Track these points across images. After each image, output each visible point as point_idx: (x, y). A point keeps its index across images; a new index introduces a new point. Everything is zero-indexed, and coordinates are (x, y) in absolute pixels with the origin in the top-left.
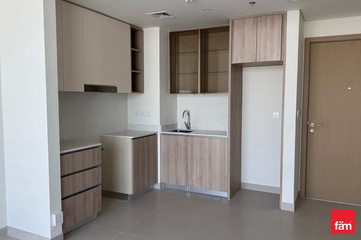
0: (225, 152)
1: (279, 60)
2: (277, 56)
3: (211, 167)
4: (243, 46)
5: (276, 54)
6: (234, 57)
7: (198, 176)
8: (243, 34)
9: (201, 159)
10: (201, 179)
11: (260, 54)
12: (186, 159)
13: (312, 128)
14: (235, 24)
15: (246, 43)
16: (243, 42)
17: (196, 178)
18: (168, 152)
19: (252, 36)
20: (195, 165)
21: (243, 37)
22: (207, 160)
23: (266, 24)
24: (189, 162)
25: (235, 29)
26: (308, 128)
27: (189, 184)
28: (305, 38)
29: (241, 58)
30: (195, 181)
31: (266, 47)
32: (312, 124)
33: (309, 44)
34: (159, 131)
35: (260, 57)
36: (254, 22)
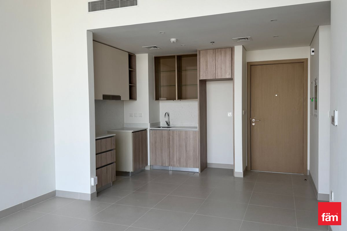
0: (196, 140)
1: (230, 77)
2: (229, 75)
3: (187, 151)
4: (207, 68)
5: (228, 73)
6: (201, 75)
7: (178, 158)
8: (206, 60)
9: (180, 146)
10: (180, 160)
11: (218, 74)
12: (169, 147)
13: (253, 122)
14: (201, 54)
15: (209, 66)
16: (207, 65)
17: (177, 160)
18: (156, 142)
19: (213, 61)
20: (175, 151)
21: (207, 62)
22: (184, 147)
23: (221, 54)
24: (171, 149)
25: (201, 56)
26: (251, 122)
27: (171, 164)
28: (247, 62)
29: (206, 76)
30: (175, 162)
31: (222, 69)
32: (254, 119)
33: (249, 66)
34: (148, 127)
35: (218, 75)
36: (213, 52)
